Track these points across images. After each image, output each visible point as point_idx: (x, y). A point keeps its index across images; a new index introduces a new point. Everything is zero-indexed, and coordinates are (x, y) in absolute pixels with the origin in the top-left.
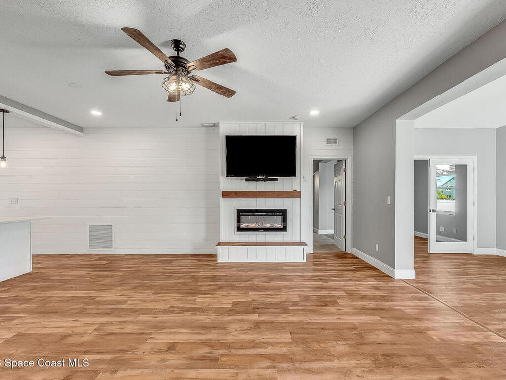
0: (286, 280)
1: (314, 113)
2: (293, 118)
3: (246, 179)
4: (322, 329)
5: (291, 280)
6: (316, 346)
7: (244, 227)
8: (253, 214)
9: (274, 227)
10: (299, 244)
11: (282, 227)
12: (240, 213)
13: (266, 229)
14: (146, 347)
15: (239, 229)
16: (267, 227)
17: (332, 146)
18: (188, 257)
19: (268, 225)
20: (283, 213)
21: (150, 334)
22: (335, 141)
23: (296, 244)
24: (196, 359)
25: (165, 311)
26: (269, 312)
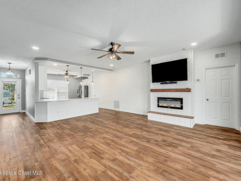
0: (168, 132)
1: (194, 44)
2: (183, 49)
3: (161, 83)
4: (153, 152)
5: (170, 133)
6: (141, 155)
7: (161, 105)
8: (165, 100)
9: (176, 107)
10: (190, 117)
11: (180, 107)
12: (159, 99)
13: (172, 108)
14: (100, 136)
15: (159, 106)
16: (172, 106)
17: (220, 59)
18: (140, 115)
19: (173, 106)
20: (181, 100)
21: (103, 133)
22: (223, 55)
23: (188, 117)
24: (106, 143)
25: (113, 130)
26: (141, 140)
